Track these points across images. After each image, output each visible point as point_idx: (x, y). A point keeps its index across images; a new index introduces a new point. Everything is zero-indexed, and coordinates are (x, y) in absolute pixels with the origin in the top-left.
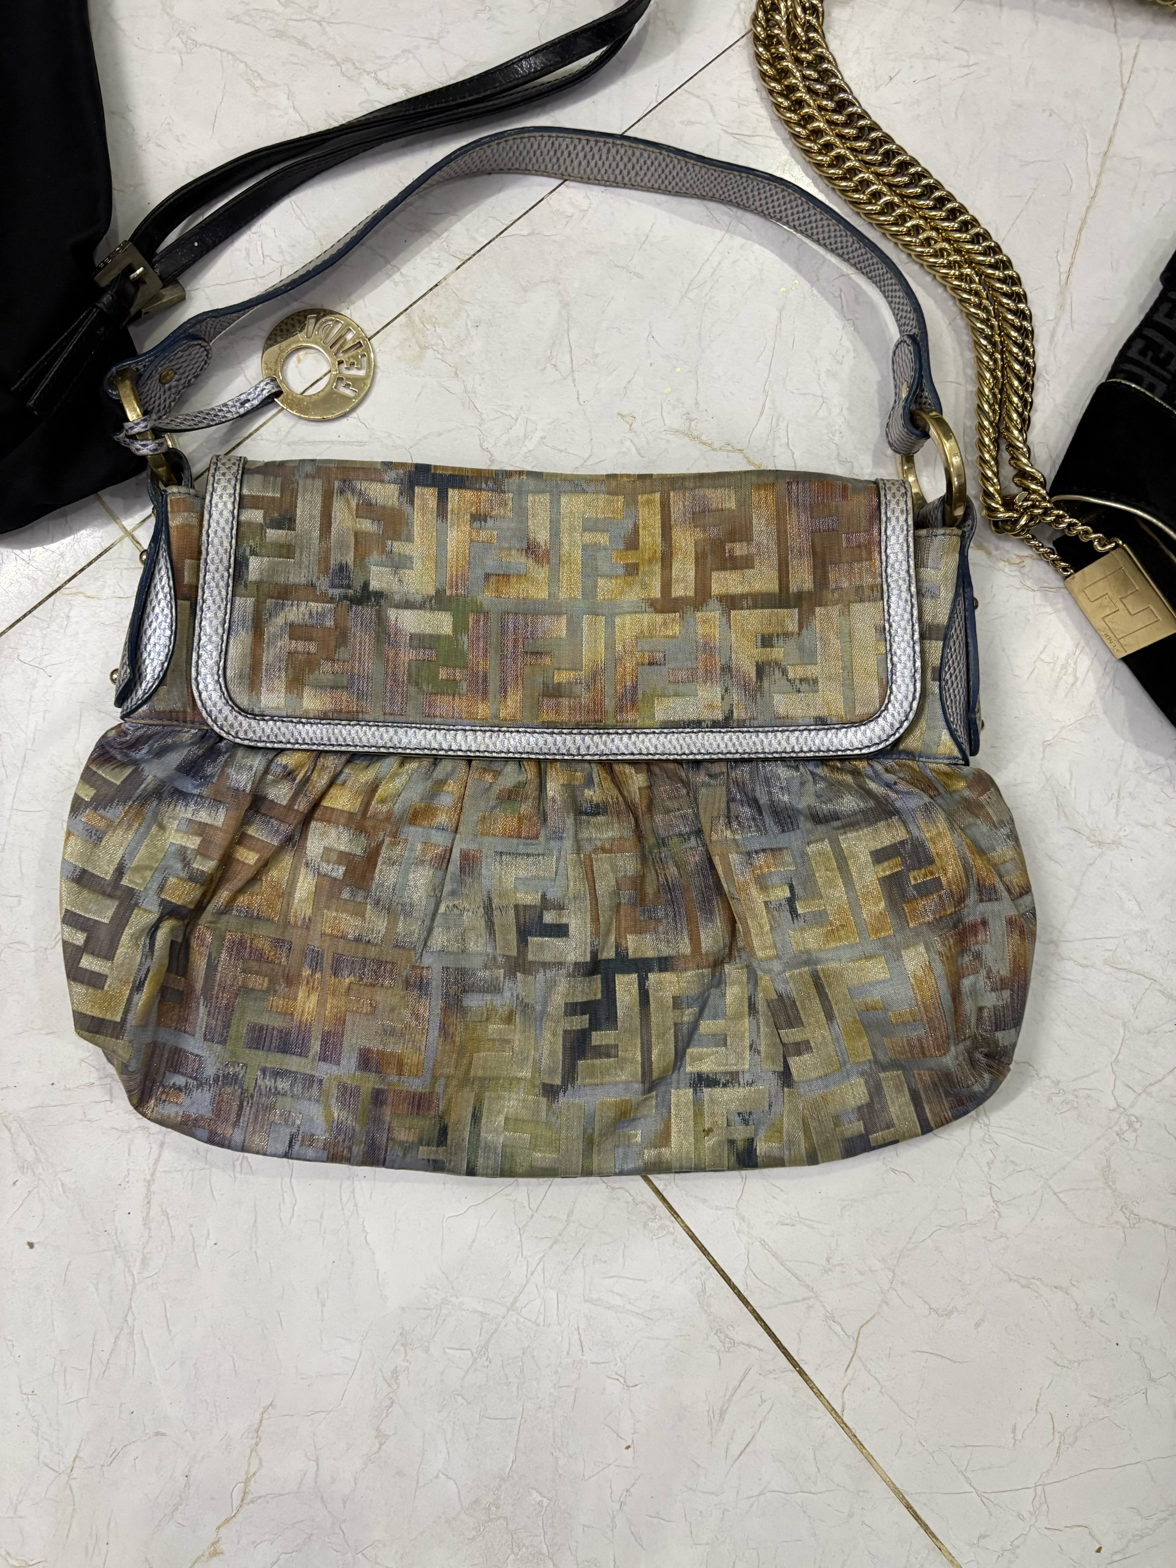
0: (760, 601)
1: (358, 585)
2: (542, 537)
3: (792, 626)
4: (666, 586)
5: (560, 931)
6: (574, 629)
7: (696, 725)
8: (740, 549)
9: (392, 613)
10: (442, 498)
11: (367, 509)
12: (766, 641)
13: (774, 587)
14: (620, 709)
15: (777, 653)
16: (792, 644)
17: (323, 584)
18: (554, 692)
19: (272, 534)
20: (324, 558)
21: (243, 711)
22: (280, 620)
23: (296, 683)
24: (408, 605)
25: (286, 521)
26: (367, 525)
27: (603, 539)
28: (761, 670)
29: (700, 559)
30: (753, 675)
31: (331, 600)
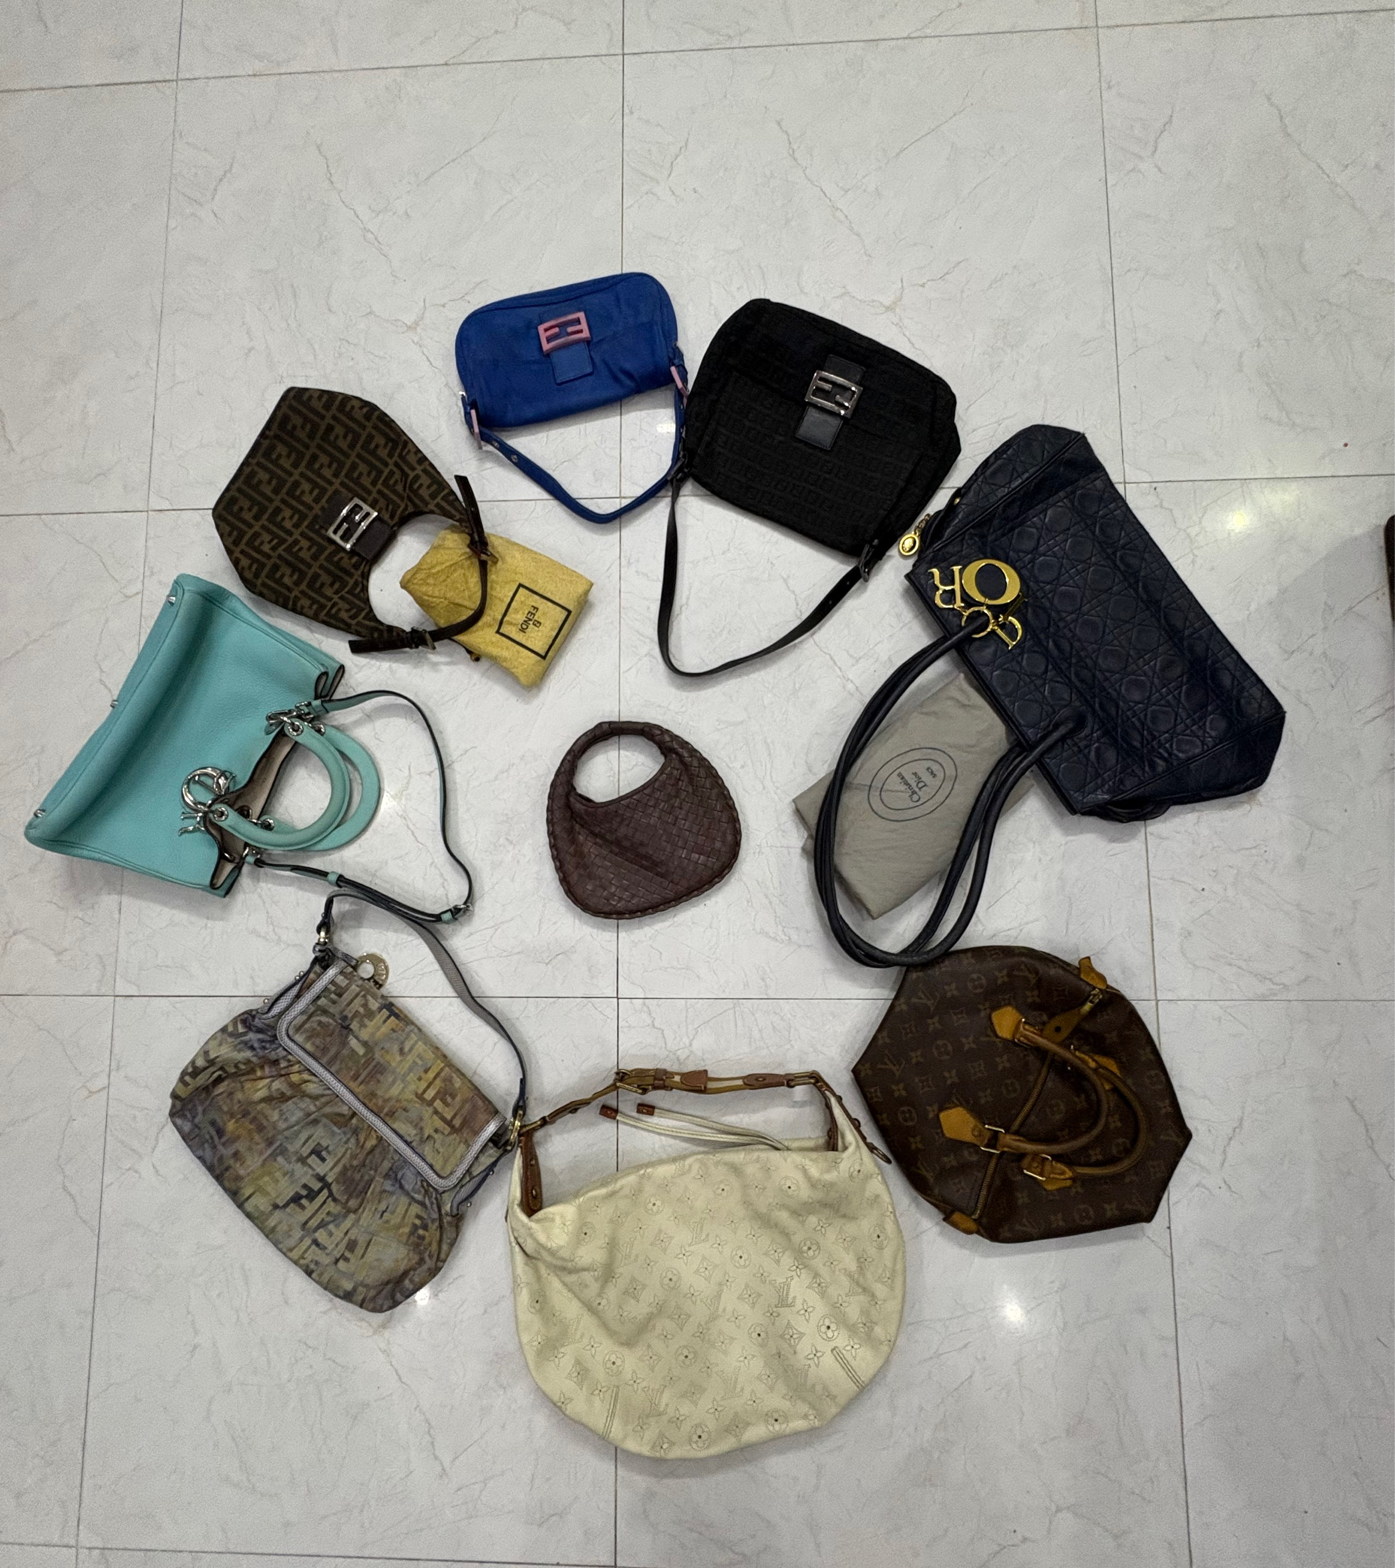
0: (443, 1119)
1: (347, 1023)
2: (406, 1049)
3: (446, 1132)
4: (425, 1091)
5: (323, 1160)
6: (394, 1082)
7: (401, 1137)
8: (449, 1099)
9: (351, 1037)
10: (388, 1017)
11: (365, 1005)
12: (436, 1131)
13: (449, 1117)
14: (387, 1114)
15: (436, 1136)
16: (441, 1137)
17: (338, 1016)
18: (373, 1095)
19: (333, 996)
20: (342, 1012)
21: (288, 1036)
22: (318, 1018)
23: (308, 1038)
24: (357, 1038)
25: (340, 995)
26: (361, 1010)
27: (420, 1062)
28: (429, 1137)
29: (438, 1093)
30: (426, 1135)
31: (336, 1021)
